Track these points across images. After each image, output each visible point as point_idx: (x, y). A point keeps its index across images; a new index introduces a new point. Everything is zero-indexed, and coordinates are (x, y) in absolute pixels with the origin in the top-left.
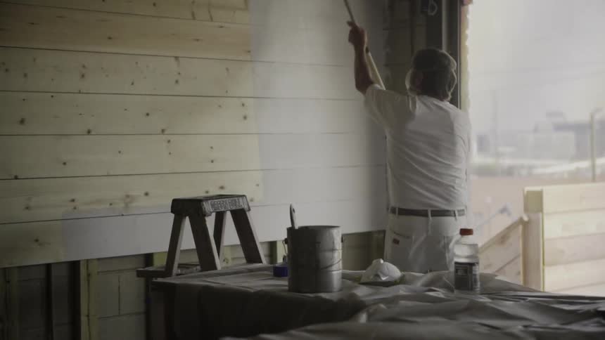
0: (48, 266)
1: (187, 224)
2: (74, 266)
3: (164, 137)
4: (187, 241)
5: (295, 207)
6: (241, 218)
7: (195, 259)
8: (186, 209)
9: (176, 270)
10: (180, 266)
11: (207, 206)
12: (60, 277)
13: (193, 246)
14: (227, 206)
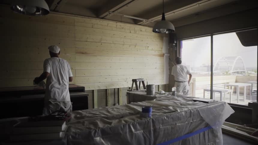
0: (115, 89)
1: (134, 83)
2: (118, 89)
3: (132, 69)
4: (134, 86)
5: (148, 81)
6: (143, 82)
7: (135, 88)
8: (134, 81)
9: (133, 90)
10: (134, 89)
11: (137, 80)
12: (116, 90)
13: (135, 86)
14: (141, 80)
